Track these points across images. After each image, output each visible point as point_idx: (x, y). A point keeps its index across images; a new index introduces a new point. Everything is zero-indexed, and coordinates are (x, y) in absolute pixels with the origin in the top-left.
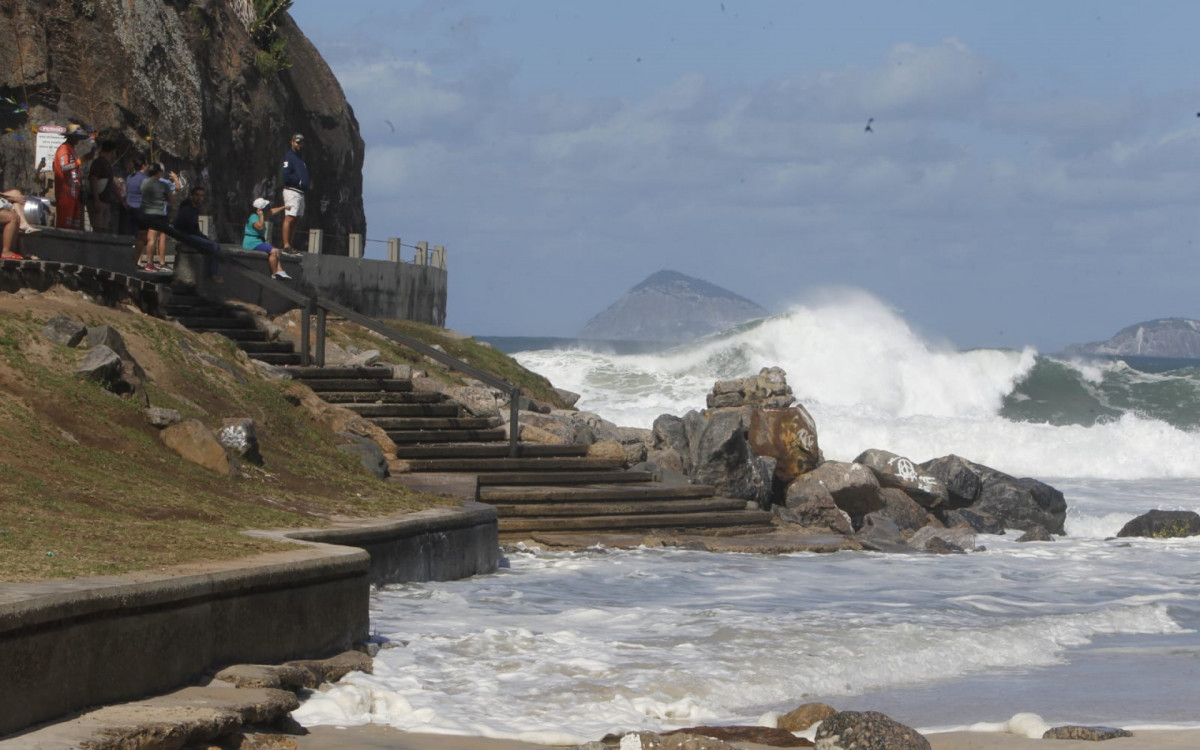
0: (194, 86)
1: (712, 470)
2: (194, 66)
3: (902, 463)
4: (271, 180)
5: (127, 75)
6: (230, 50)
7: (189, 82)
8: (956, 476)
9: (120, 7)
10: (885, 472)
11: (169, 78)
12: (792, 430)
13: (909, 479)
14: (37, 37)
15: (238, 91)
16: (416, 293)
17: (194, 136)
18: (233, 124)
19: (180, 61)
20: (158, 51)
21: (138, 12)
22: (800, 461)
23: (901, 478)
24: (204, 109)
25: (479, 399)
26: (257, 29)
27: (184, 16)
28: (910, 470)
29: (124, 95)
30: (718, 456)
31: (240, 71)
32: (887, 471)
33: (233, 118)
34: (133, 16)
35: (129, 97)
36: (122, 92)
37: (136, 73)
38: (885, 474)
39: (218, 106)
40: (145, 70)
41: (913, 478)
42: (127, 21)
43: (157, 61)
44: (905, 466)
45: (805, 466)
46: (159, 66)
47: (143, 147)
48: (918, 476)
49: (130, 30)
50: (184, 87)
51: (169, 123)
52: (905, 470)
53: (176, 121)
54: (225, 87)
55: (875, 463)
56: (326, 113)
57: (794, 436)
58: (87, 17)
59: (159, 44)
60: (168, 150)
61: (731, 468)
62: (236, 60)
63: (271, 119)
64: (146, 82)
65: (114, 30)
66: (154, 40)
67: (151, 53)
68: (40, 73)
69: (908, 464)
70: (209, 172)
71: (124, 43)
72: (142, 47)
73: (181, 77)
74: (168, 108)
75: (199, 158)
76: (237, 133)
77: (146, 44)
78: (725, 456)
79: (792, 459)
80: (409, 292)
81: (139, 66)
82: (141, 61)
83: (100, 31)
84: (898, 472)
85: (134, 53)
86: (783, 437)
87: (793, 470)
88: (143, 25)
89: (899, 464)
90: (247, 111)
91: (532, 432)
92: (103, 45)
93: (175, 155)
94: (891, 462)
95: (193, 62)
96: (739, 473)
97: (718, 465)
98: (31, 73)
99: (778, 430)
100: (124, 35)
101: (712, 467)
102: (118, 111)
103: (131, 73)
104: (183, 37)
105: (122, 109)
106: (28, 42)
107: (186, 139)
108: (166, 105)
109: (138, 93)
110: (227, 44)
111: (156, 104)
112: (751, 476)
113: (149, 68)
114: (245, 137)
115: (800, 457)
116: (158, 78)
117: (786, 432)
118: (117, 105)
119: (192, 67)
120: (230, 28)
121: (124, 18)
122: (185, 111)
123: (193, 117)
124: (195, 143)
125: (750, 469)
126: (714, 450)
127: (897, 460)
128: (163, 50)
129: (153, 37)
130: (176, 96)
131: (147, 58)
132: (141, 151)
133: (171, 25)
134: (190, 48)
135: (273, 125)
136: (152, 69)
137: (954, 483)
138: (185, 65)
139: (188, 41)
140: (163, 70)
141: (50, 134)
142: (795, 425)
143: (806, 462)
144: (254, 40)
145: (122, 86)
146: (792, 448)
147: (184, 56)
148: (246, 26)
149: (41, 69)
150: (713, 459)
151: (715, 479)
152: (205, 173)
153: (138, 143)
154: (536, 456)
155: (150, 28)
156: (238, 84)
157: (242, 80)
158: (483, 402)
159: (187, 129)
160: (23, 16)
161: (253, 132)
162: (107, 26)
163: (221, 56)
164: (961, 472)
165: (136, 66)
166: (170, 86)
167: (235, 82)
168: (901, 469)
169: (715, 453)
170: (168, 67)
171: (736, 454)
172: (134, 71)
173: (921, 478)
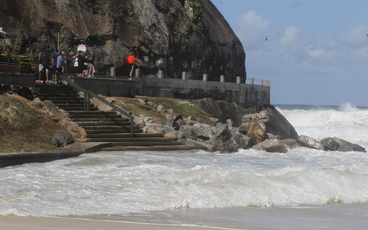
0: (166, 34)
1: (217, 141)
2: (167, 29)
3: (310, 139)
4: (199, 60)
5: (142, 32)
6: (182, 24)
7: (165, 34)
8: (331, 143)
9: (141, 13)
10: (304, 142)
11: (157, 32)
12: (257, 129)
13: (312, 144)
14: (111, 22)
15: (184, 36)
16: (248, 92)
17: (165, 48)
18: (182, 45)
19: (162, 28)
20: (154, 25)
21: (147, 14)
22: (259, 139)
23: (309, 144)
24: (170, 41)
25: (138, 120)
26: (193, 19)
27: (165, 15)
28: (312, 141)
29: (141, 37)
30: (218, 137)
31: (186, 30)
32: (305, 142)
33: (182, 43)
34: (145, 15)
35: (142, 38)
36: (140, 36)
37: (145, 31)
38: (304, 143)
39: (176, 40)
40: (149, 30)
41: (313, 144)
42: (143, 17)
43: (153, 28)
44: (311, 140)
45: (261, 140)
46: (154, 29)
47: (147, 52)
48: (315, 143)
49: (144, 19)
50: (163, 35)
51: (157, 45)
52: (311, 141)
53: (159, 44)
54: (180, 35)
55: (302, 139)
56: (222, 42)
57: (257, 131)
58: (130, 16)
59: (154, 23)
60: (156, 52)
61: (224, 141)
62: (185, 27)
63: (197, 44)
64: (149, 34)
65: (139, 19)
66: (152, 22)
67: (151, 26)
68: (110, 31)
69: (312, 140)
70: (173, 58)
71: (142, 23)
72: (148, 24)
73: (162, 32)
74: (157, 41)
75: (167, 54)
76: (183, 48)
77: (149, 23)
78: (221, 137)
79: (257, 138)
80: (245, 92)
81: (146, 29)
82: (147, 28)
83: (134, 20)
84: (308, 142)
85: (145, 26)
86: (254, 131)
87: (257, 141)
88: (149, 18)
89: (309, 140)
90: (188, 41)
91: (150, 130)
92: (135, 24)
93: (158, 54)
94: (307, 139)
95: (166, 28)
96: (227, 142)
97: (219, 140)
98: (107, 31)
99: (253, 129)
100: (142, 21)
101: (217, 140)
102: (138, 42)
103: (143, 31)
104: (164, 21)
105: (140, 41)
106: (107, 23)
107: (163, 49)
108: (156, 40)
109: (146, 37)
110: (181, 23)
111: (152, 40)
112: (232, 143)
113: (150, 30)
114: (187, 48)
115: (259, 138)
116: (154, 32)
117: (255, 130)
118: (138, 40)
119: (166, 29)
120: (184, 19)
121: (142, 16)
122: (162, 42)
123: (166, 43)
124: (166, 50)
125: (232, 141)
126: (217, 135)
127: (309, 139)
128: (156, 25)
129: (152, 21)
130: (160, 37)
131: (149, 27)
132: (147, 53)
133: (160, 18)
134: (166, 24)
135: (198, 45)
136: (152, 30)
137: (330, 145)
138: (164, 29)
139: (165, 22)
140: (156, 30)
141: (81, 47)
142: (258, 128)
143: (261, 139)
144: (193, 22)
145: (140, 34)
146: (257, 135)
147: (163, 26)
148: (191, 18)
149: (110, 30)
150: (217, 138)
151: (219, 144)
152: (171, 59)
153: (145, 50)
154: (140, 137)
155: (151, 19)
156: (185, 34)
157: (186, 33)
158: (139, 121)
159: (163, 47)
160: (106, 16)
161: (190, 47)
162: (137, 18)
163: (179, 26)
164: (332, 142)
165: (145, 29)
166: (157, 34)
167: (184, 33)
168: (309, 141)
169: (218, 136)
170: (157, 29)
171: (225, 136)
172: (144, 31)
173: (316, 144)
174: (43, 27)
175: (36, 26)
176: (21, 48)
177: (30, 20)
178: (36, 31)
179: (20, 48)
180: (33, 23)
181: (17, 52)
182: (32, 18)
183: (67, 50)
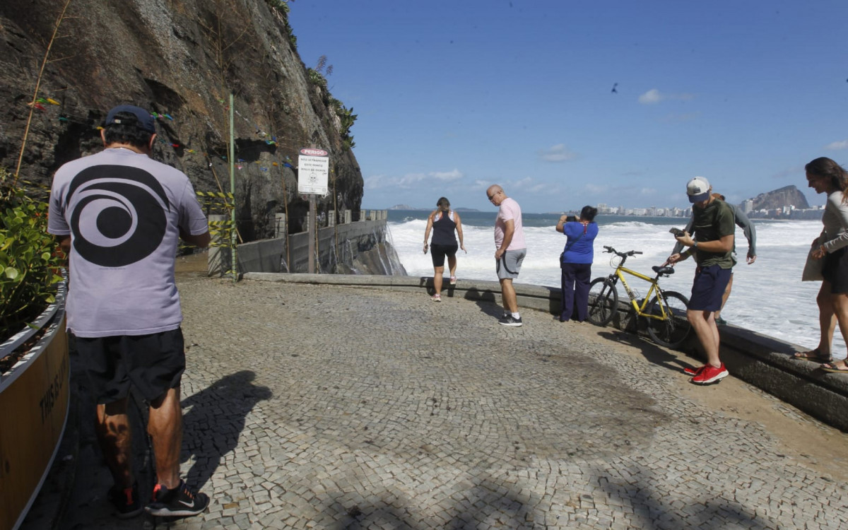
14: (264, 117)
15: (340, 155)
26: (342, 132)
62: (339, 143)
104: (323, 129)
106: (260, 118)
144: (341, 136)
148: (338, 131)
160: (256, 104)
174: (137, 91)
175: (113, 83)
176: (56, 147)
177: (88, 59)
178: (116, 98)
179: (52, 149)
180: (100, 71)
181: (42, 165)
182: (95, 55)
183: (202, 168)
